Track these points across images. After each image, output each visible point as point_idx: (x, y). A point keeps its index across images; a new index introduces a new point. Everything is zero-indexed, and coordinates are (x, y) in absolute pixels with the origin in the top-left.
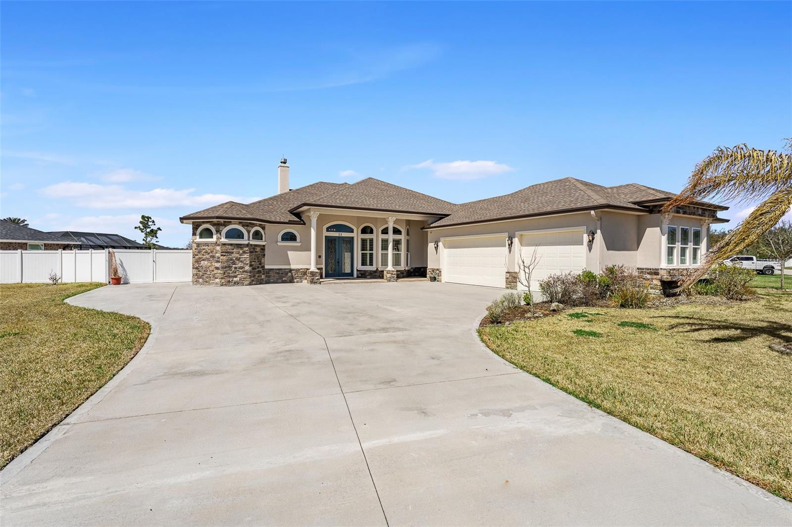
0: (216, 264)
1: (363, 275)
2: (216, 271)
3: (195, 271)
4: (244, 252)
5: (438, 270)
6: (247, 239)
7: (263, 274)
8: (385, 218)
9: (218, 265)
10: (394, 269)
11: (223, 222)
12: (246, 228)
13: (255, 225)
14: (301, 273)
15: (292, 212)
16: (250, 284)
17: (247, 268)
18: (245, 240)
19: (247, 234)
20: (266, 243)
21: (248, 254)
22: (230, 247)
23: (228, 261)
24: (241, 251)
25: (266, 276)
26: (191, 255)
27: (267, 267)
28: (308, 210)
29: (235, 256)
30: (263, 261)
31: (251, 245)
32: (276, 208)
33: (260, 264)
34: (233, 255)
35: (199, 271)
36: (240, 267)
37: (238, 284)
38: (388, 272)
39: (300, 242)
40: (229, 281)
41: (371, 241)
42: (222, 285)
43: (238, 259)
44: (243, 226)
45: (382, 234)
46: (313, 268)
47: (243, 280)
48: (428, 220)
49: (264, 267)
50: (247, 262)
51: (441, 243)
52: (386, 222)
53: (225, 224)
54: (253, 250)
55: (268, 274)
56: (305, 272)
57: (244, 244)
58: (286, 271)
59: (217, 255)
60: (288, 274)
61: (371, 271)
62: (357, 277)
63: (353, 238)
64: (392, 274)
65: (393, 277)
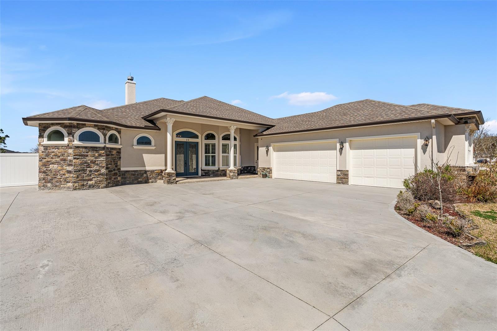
0: (68, 167)
1: (206, 174)
2: (67, 175)
3: (42, 176)
4: (100, 155)
5: (268, 168)
6: (103, 142)
7: (119, 176)
8: (227, 127)
9: (70, 168)
10: (235, 169)
11: (76, 124)
12: (102, 131)
13: (110, 129)
14: (155, 174)
15: (145, 118)
16: (107, 187)
17: (103, 171)
18: (101, 143)
19: (103, 137)
20: (122, 146)
21: (105, 157)
22: (84, 150)
23: (81, 164)
24: (97, 154)
25: (122, 178)
26: (38, 158)
27: (123, 169)
28: (165, 117)
29: (89, 159)
30: (119, 164)
31: (108, 148)
32: (129, 115)
33: (116, 166)
34: (88, 158)
35: (47, 175)
36: (96, 170)
37: (93, 187)
38: (231, 171)
39: (155, 146)
40: (83, 185)
41: (214, 146)
42: (75, 189)
43: (93, 162)
44: (98, 129)
45: (222, 140)
46: (169, 170)
47: (98, 182)
48: (259, 129)
49: (120, 169)
50: (103, 165)
51: (271, 147)
52: (229, 130)
53: (78, 127)
54: (109, 153)
55: (123, 176)
56: (160, 173)
57: (99, 147)
58: (142, 172)
59: (69, 158)
60: (143, 175)
61: (214, 170)
62: (201, 176)
63: (197, 143)
64: (234, 173)
65: (235, 176)
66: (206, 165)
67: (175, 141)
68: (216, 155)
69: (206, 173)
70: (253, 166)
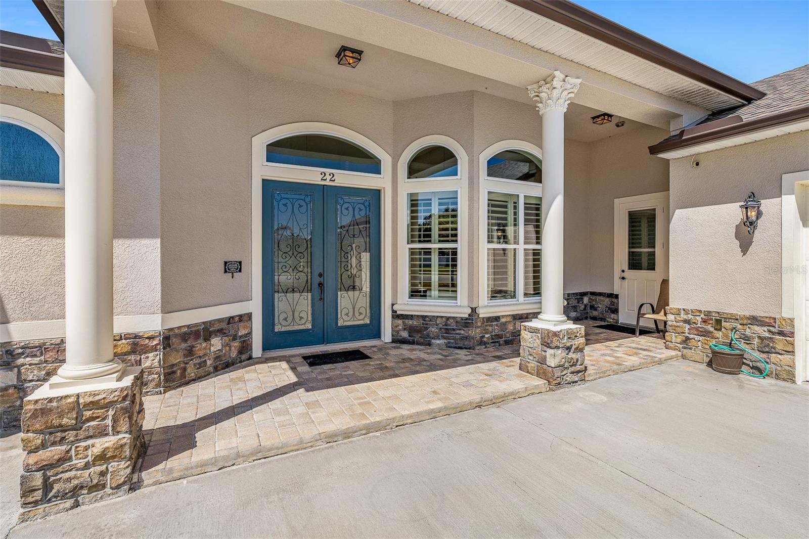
1: (417, 334)
61: (448, 318)
62: (393, 341)
63: (376, 194)
64: (569, 349)
65: (574, 365)
66: (414, 293)
67: (265, 182)
68: (462, 246)
69: (412, 330)
70: (607, 291)
